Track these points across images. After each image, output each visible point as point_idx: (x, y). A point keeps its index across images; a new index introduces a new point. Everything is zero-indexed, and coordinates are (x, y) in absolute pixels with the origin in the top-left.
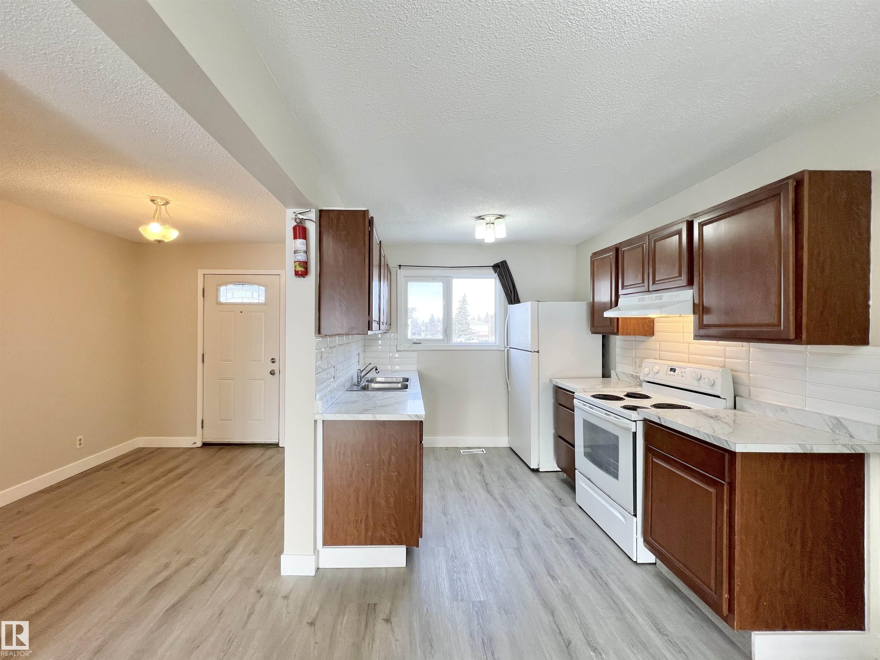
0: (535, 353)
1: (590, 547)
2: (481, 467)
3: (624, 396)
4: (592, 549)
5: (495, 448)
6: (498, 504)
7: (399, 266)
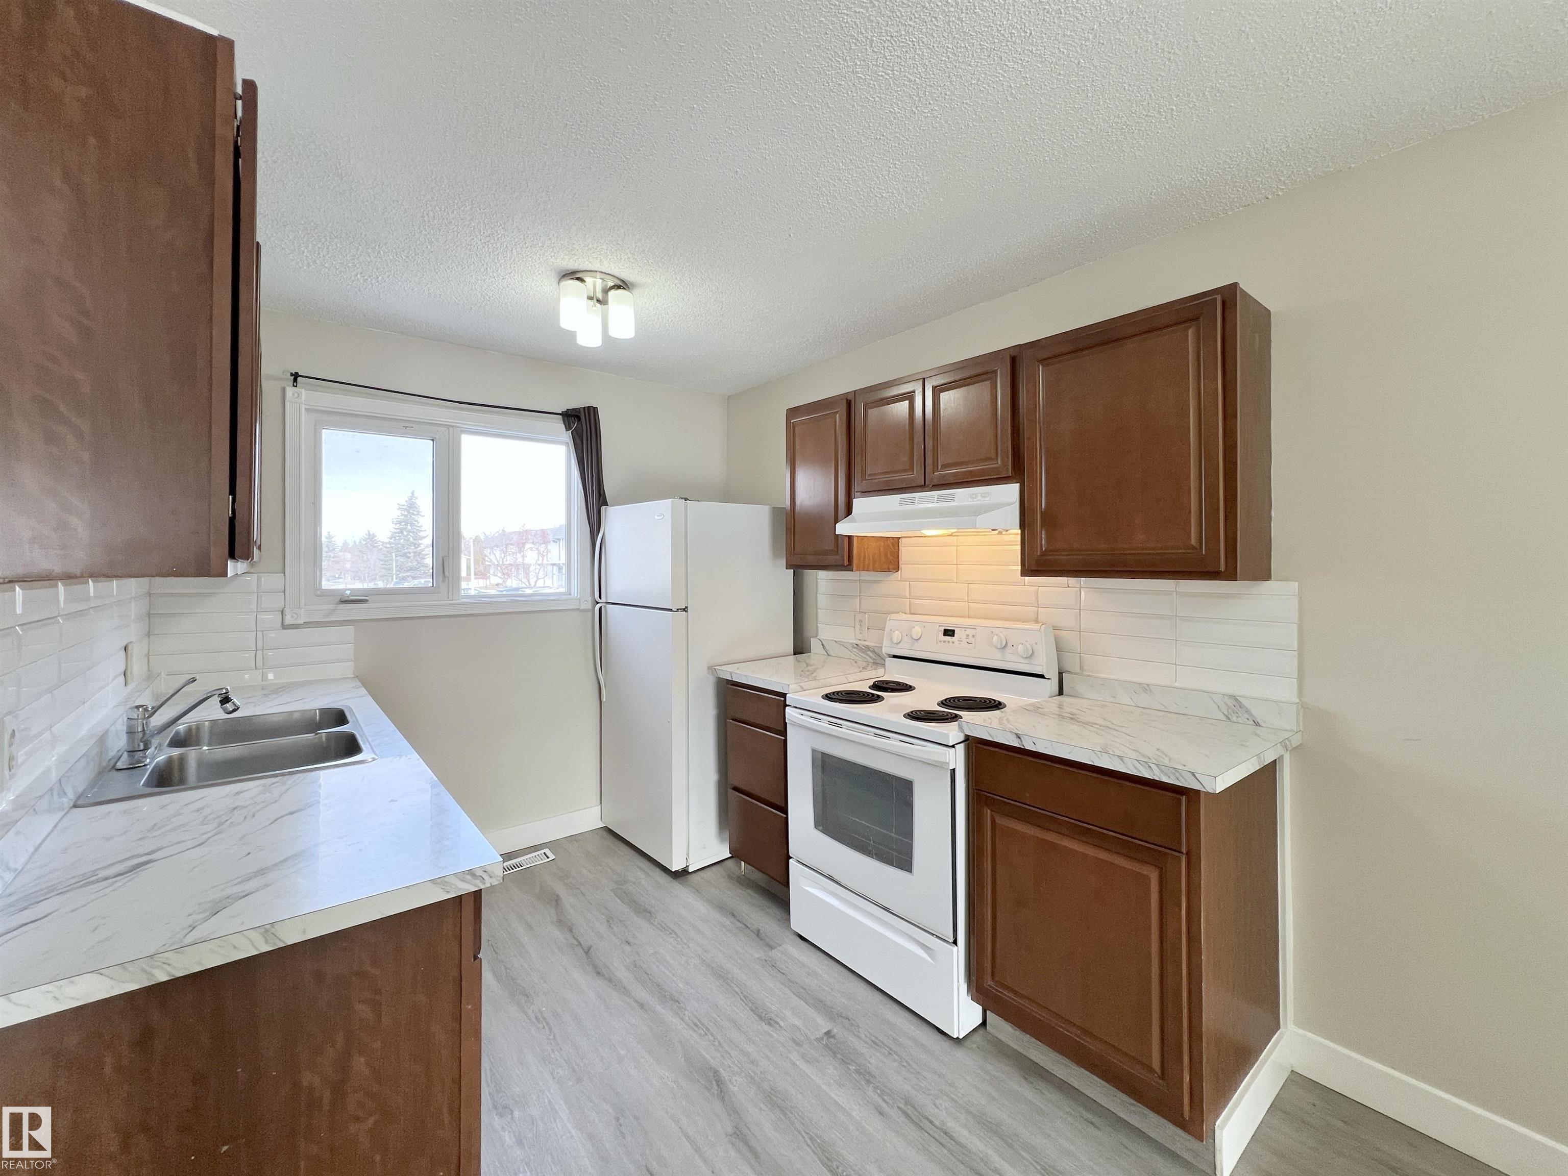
0: (680, 613)
1: (867, 1040)
2: (557, 901)
3: (870, 688)
4: (875, 1043)
5: (572, 838)
6: (637, 1002)
7: (292, 374)
